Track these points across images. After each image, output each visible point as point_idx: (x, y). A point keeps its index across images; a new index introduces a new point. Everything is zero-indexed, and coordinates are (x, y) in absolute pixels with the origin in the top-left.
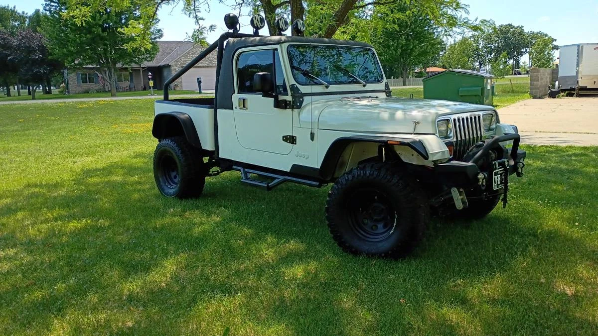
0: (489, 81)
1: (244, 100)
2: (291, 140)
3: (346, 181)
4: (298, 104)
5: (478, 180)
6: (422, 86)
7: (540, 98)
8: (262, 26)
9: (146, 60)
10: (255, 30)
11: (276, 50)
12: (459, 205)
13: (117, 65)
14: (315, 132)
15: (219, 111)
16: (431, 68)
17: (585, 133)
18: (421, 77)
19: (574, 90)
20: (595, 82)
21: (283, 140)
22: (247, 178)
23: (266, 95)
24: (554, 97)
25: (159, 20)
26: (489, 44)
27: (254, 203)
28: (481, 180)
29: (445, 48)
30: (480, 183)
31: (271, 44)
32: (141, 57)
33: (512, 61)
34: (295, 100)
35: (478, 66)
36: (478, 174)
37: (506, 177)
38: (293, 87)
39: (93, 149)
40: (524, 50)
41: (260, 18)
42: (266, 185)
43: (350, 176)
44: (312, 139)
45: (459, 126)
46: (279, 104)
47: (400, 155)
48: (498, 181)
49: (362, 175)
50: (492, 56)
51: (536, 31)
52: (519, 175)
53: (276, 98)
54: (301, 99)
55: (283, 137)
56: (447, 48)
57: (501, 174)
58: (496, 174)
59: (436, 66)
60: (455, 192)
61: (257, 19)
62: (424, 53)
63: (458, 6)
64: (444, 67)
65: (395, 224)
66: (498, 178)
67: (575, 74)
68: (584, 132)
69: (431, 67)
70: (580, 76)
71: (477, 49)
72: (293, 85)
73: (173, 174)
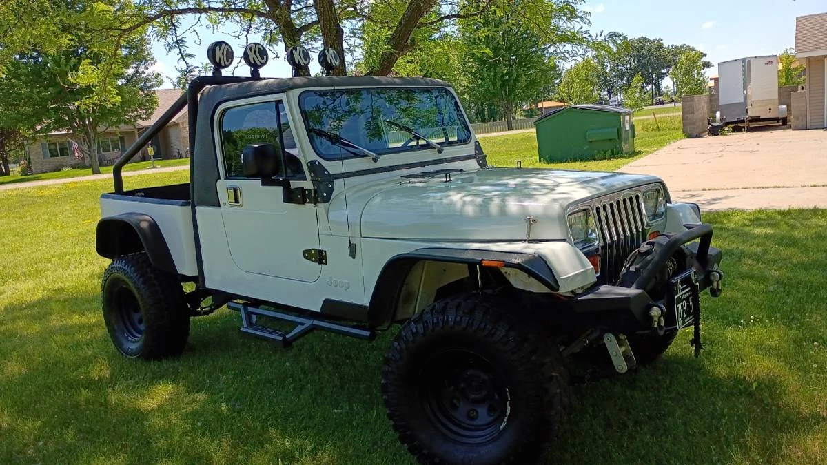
0: (627, 118)
1: (235, 190)
2: (319, 257)
3: (414, 335)
4: (325, 194)
5: (651, 318)
6: (534, 130)
7: (697, 137)
8: (263, 61)
9: (141, 118)
10: (252, 69)
11: (281, 101)
12: (621, 365)
13: (98, 128)
14: (357, 241)
15: (198, 209)
16: (544, 103)
17: (774, 187)
18: (531, 116)
19: (743, 122)
20: (770, 109)
21: (305, 257)
22: (250, 324)
23: (267, 181)
24: (717, 135)
25: (156, 61)
26: (618, 66)
27: (273, 358)
28: (656, 319)
29: (560, 74)
30: (656, 325)
31: (270, 93)
32: (132, 114)
33: (650, 86)
34: (319, 187)
35: (607, 96)
36: (649, 307)
37: (696, 301)
38: (312, 165)
39: (40, 266)
40: (665, 71)
41: (259, 48)
42: (281, 338)
43: (420, 326)
44: (353, 253)
45: (607, 218)
46: (291, 196)
47: (507, 276)
48: (683, 312)
49: (441, 324)
50: (624, 81)
51: (679, 44)
52: (714, 293)
53: (286, 185)
54: (330, 186)
55: (305, 252)
56: (563, 74)
57: (687, 299)
58: (679, 300)
59: (550, 100)
60: (610, 341)
61: (253, 50)
62: (533, 83)
63: (573, 14)
64: (562, 100)
65: (508, 412)
66: (682, 308)
67: (742, 101)
68: (772, 186)
69: (544, 101)
70: (749, 102)
71: (603, 74)
72: (313, 162)
73: (136, 317)
